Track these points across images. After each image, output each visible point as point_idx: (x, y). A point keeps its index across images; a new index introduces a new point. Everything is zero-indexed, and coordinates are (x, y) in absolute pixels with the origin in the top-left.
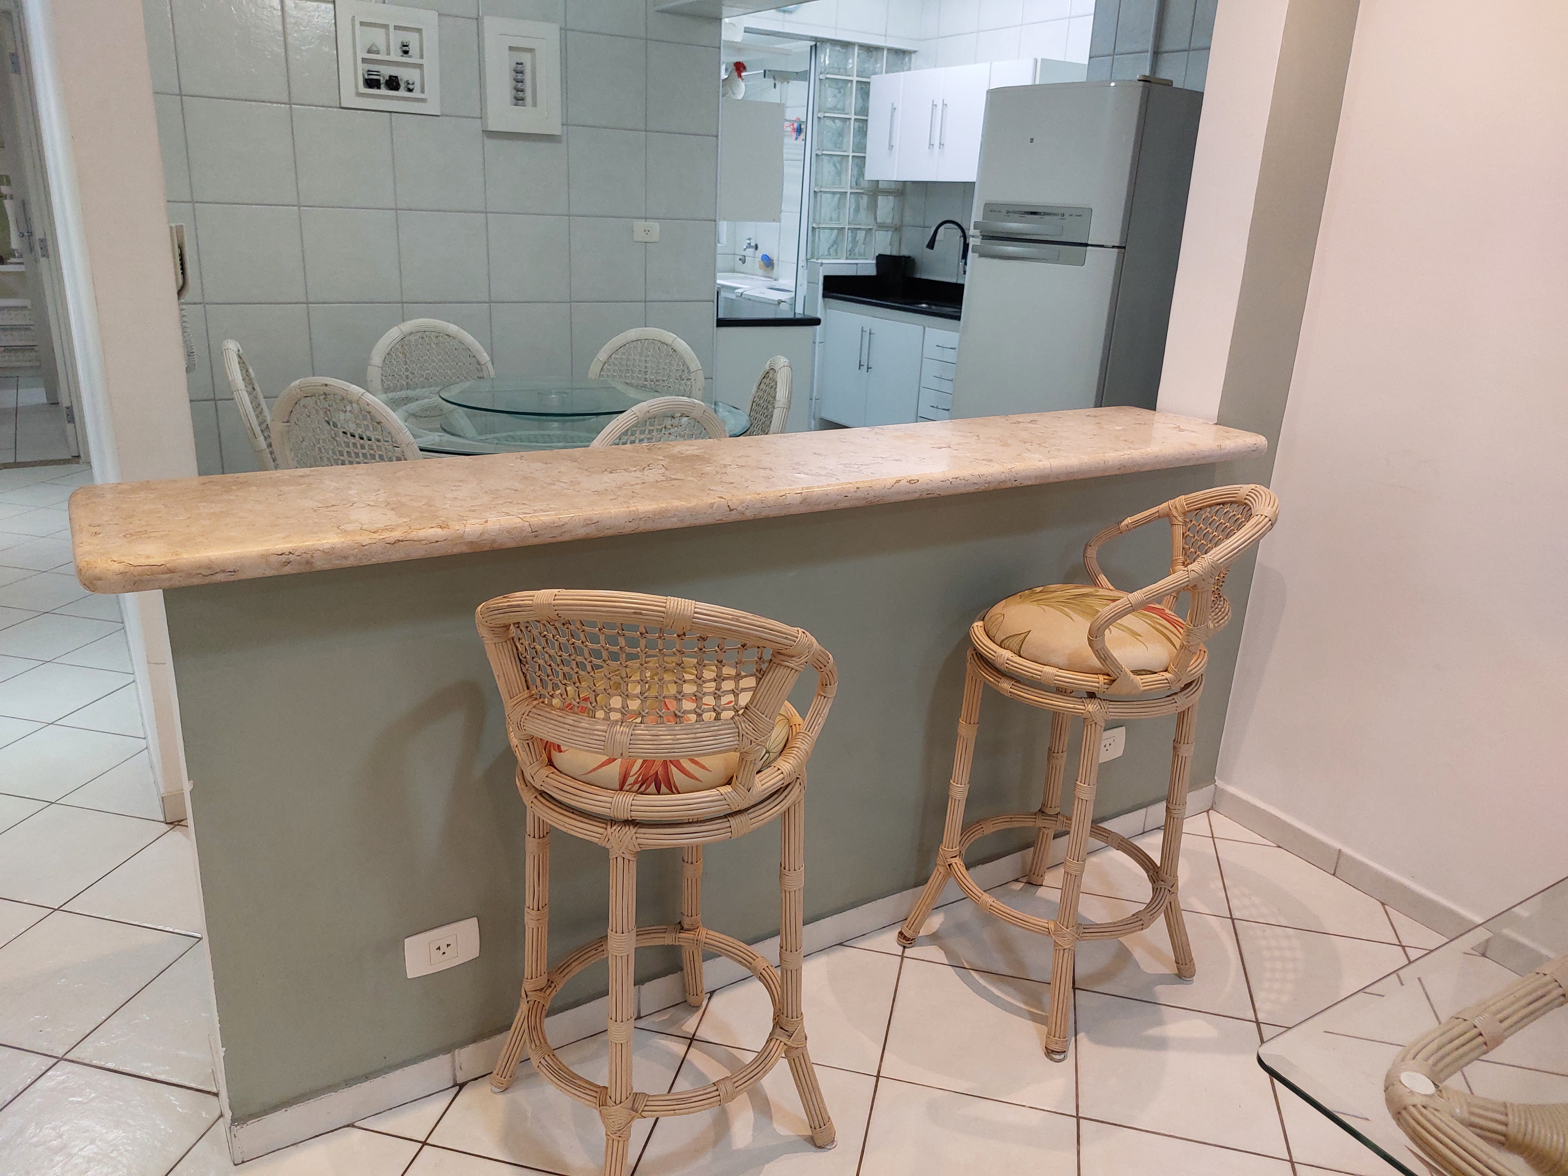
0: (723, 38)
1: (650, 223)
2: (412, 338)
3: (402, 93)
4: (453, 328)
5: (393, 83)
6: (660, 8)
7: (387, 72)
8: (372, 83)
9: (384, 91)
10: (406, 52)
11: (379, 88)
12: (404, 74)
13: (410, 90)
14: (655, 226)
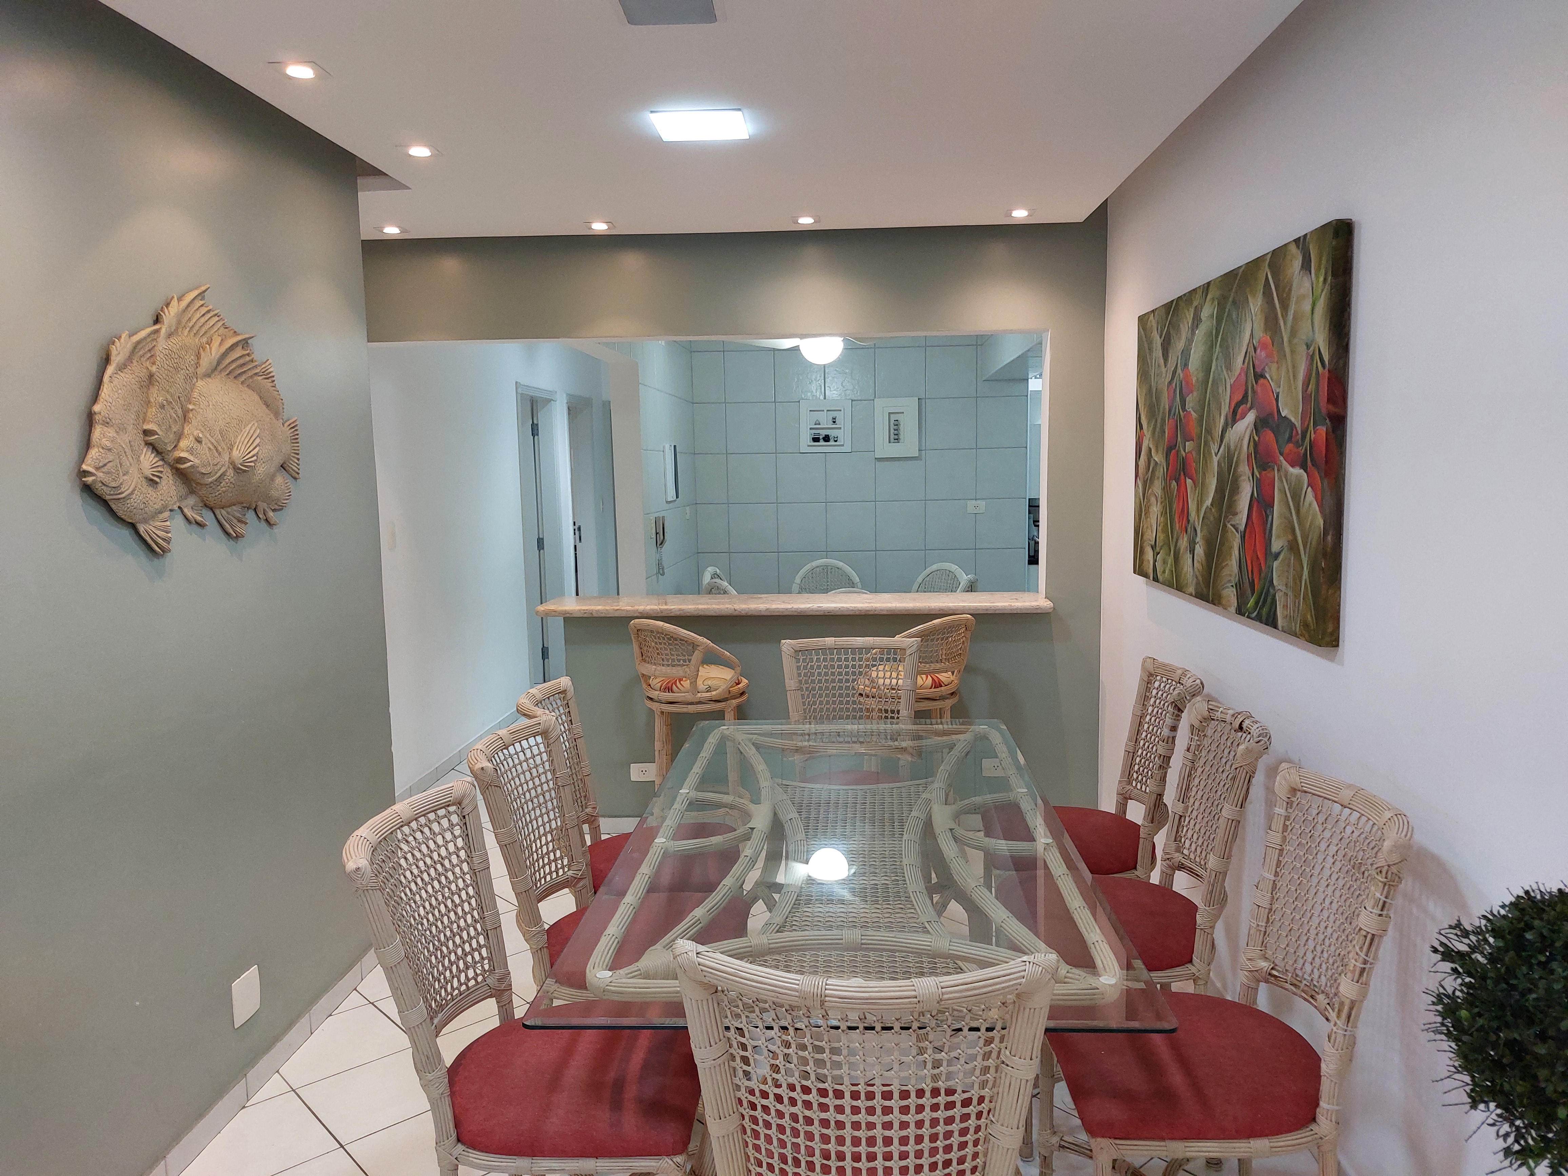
0: (1030, 389)
1: (978, 502)
2: (818, 569)
3: (832, 443)
4: (841, 564)
5: (827, 439)
6: (984, 378)
7: (823, 433)
8: (816, 440)
9: (822, 443)
10: (834, 422)
11: (819, 441)
12: (832, 433)
13: (836, 441)
14: (982, 504)
